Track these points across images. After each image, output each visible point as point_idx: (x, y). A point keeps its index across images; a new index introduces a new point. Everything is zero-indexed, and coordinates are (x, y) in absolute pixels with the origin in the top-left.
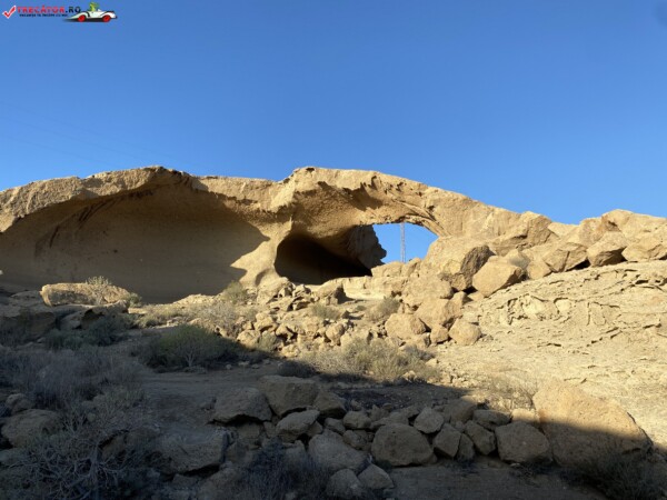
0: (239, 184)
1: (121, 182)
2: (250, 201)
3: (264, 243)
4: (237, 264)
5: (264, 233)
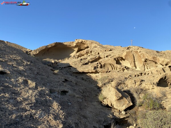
1: (51, 45)
4: (70, 55)
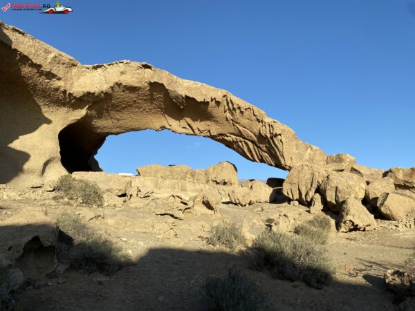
0: (47, 52)
2: (54, 76)
3: (45, 126)
5: (46, 115)
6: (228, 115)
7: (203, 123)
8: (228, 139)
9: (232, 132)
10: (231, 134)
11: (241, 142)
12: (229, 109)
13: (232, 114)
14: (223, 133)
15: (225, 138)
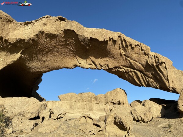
6: (122, 51)
7: (103, 59)
8: (122, 70)
9: (125, 64)
10: (124, 66)
11: (131, 72)
12: (123, 47)
13: (125, 50)
14: (118, 66)
15: (120, 69)
